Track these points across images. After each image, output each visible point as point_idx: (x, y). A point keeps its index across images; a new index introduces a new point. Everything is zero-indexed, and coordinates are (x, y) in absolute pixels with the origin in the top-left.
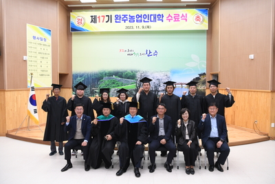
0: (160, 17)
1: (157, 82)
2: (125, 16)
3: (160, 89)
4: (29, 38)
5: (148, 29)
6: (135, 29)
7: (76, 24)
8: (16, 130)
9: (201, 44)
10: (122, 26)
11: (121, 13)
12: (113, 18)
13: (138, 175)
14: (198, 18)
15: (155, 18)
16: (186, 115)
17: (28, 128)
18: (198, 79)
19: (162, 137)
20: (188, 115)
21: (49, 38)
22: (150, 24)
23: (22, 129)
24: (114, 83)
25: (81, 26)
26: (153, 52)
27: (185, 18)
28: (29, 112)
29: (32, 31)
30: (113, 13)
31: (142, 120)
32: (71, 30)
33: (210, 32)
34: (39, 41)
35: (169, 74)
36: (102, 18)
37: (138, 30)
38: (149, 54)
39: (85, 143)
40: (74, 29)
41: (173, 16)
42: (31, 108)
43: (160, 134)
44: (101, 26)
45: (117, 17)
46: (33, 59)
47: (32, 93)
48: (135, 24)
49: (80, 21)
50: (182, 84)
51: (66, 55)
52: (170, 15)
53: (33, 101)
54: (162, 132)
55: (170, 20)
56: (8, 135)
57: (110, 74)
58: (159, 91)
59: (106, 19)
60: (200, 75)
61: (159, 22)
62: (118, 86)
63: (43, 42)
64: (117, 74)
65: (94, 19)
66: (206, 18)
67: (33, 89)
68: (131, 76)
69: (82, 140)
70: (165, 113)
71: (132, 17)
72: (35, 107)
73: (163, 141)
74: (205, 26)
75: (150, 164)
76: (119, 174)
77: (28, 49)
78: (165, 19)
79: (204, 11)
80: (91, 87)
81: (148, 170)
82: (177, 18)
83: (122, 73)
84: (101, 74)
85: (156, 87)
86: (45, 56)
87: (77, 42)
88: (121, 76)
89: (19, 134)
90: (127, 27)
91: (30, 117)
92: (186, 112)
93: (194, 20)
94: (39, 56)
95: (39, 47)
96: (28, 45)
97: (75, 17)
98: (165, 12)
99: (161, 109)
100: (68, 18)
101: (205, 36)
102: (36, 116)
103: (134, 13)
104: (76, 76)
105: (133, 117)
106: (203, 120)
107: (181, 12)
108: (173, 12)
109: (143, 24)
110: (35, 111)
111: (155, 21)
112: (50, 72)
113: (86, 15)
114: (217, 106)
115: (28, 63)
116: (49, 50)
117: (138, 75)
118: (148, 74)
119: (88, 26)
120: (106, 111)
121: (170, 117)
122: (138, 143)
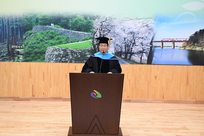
1: (130, 37)
3: (135, 50)
24: (52, 38)
35: (152, 23)
50: (174, 42)
57: (46, 21)
58: (132, 54)
62: (61, 43)
64: (60, 21)
68: (83, 26)
80: (10, 43)
83: (67, 19)
84: (29, 19)
85: (127, 46)
88: (65, 26)
117: (96, 24)
118: (115, 23)
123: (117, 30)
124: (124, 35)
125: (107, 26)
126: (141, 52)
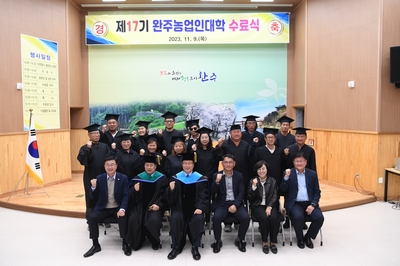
0: (220, 24)
1: (216, 119)
2: (168, 22)
3: (220, 129)
4: (25, 55)
5: (202, 42)
6: (183, 42)
7: (94, 32)
8: (8, 194)
9: (279, 64)
10: (164, 37)
11: (162, 17)
12: (151, 25)
13: (197, 256)
14: (275, 27)
15: (212, 25)
16: (263, 171)
17: (27, 190)
18: (275, 114)
19: (231, 203)
20: (265, 170)
21: (54, 55)
22: (205, 34)
23: (16, 192)
25: (102, 36)
26: (209, 75)
27: (256, 25)
28: (28, 168)
29: (29, 45)
30: (151, 17)
31: (201, 178)
32: (88, 42)
33: (292, 46)
34: (40, 60)
35: (233, 107)
36: (133, 25)
37: (187, 42)
38: (204, 78)
39: (122, 212)
40: (92, 41)
41: (239, 23)
42: (31, 161)
43: (228, 199)
44: (132, 37)
45: (156, 23)
46: (31, 87)
47: (32, 139)
48: (183, 34)
49: (100, 28)
51: (80, 80)
52: (234, 22)
53: (33, 150)
54: (230, 196)
55: (234, 29)
57: (147, 108)
58: (218, 132)
59: (140, 25)
60: (278, 108)
61: (218, 32)
62: (159, 125)
63: (46, 61)
64: (156, 107)
65: (121, 27)
66: (287, 26)
67: (33, 133)
68: (177, 111)
69: (117, 209)
70: (234, 169)
71: (178, 24)
72: (37, 160)
73: (233, 208)
74: (285, 38)
76: (172, 256)
77: (24, 73)
78: (226, 26)
79: (283, 17)
82: (244, 26)
83: (164, 106)
84: (133, 107)
85: (214, 126)
86: (49, 82)
87: (96, 60)
89: (13, 200)
90: (171, 39)
91: (29, 174)
92: (264, 166)
93: (269, 28)
94: (40, 83)
95: (39, 69)
96: (24, 66)
97: (93, 23)
98: (227, 17)
100: (82, 24)
101: (284, 52)
102: (38, 173)
103: (181, 17)
104: (95, 111)
105: (188, 175)
106: (286, 178)
107: (250, 16)
108: (238, 17)
109: (194, 34)
110: (38, 166)
111: (212, 29)
112: (56, 106)
113: (110, 20)
114: (305, 157)
115: (25, 94)
116: (55, 73)
117: (188, 109)
118: (203, 107)
119: (113, 36)
120: (150, 167)
121: (240, 174)
122: (198, 211)
123: (205, 114)
124: (211, 117)
125: (197, 110)
126: (226, 131)
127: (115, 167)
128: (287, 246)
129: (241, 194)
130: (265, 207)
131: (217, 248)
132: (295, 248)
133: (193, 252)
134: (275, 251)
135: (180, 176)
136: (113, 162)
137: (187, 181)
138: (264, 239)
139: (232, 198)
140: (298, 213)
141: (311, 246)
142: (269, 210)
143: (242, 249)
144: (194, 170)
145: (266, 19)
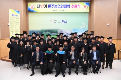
0: (69, 6)
1: (67, 34)
2: (53, 5)
4: (10, 15)
5: (63, 11)
6: (57, 11)
7: (30, 8)
8: (4, 57)
9: (86, 18)
10: (51, 10)
11: (51, 4)
12: (48, 6)
13: (64, 76)
14: (85, 7)
15: (66, 6)
16: (83, 50)
20: (84, 50)
21: (19, 15)
22: (64, 9)
23: (8, 56)
25: (33, 9)
26: (65, 21)
27: (79, 6)
29: (11, 12)
30: (47, 4)
31: (65, 53)
32: (28, 11)
33: (90, 13)
34: (15, 17)
35: (72, 31)
36: (42, 6)
37: (59, 11)
38: (63, 22)
40: (30, 11)
41: (74, 6)
45: (49, 5)
46: (12, 25)
48: (57, 9)
49: (32, 7)
50: (78, 35)
51: (26, 23)
52: (73, 5)
55: (73, 7)
56: (2, 60)
57: (46, 31)
59: (44, 6)
60: (86, 31)
61: (68, 8)
63: (16, 17)
64: (49, 31)
65: (39, 6)
66: (89, 7)
68: (55, 32)
70: (75, 50)
71: (56, 6)
74: (88, 10)
75: (69, 71)
76: (56, 76)
77: (10, 20)
78: (70, 7)
79: (87, 4)
81: (68, 74)
82: (76, 6)
83: (51, 30)
84: (42, 31)
86: (17, 23)
87: (31, 17)
88: (51, 32)
90: (54, 10)
92: (84, 49)
93: (83, 7)
94: (14, 23)
95: (14, 19)
96: (10, 18)
97: (30, 5)
98: (71, 4)
99: (73, 48)
100: (27, 6)
101: (88, 14)
103: (57, 4)
104: (30, 32)
105: (61, 52)
106: (90, 52)
107: (77, 4)
108: (74, 4)
109: (61, 9)
111: (66, 7)
112: (19, 30)
113: (35, 4)
115: (10, 27)
116: (19, 20)
117: (59, 32)
118: (63, 31)
119: (36, 9)
120: (50, 49)
121: (76, 51)
122: (64, 62)
124: (65, 34)
125: (61, 32)
127: (39, 49)
128: (90, 73)
129: (77, 57)
130: (84, 61)
131: (69, 73)
132: (93, 73)
133: (63, 75)
134: (86, 74)
135: (59, 52)
136: (38, 47)
137: (61, 54)
138: (84, 71)
139: (74, 59)
140: (94, 63)
141: (97, 73)
142: (85, 62)
143: (77, 74)
144: (63, 50)
145: (82, 4)
